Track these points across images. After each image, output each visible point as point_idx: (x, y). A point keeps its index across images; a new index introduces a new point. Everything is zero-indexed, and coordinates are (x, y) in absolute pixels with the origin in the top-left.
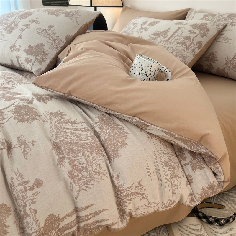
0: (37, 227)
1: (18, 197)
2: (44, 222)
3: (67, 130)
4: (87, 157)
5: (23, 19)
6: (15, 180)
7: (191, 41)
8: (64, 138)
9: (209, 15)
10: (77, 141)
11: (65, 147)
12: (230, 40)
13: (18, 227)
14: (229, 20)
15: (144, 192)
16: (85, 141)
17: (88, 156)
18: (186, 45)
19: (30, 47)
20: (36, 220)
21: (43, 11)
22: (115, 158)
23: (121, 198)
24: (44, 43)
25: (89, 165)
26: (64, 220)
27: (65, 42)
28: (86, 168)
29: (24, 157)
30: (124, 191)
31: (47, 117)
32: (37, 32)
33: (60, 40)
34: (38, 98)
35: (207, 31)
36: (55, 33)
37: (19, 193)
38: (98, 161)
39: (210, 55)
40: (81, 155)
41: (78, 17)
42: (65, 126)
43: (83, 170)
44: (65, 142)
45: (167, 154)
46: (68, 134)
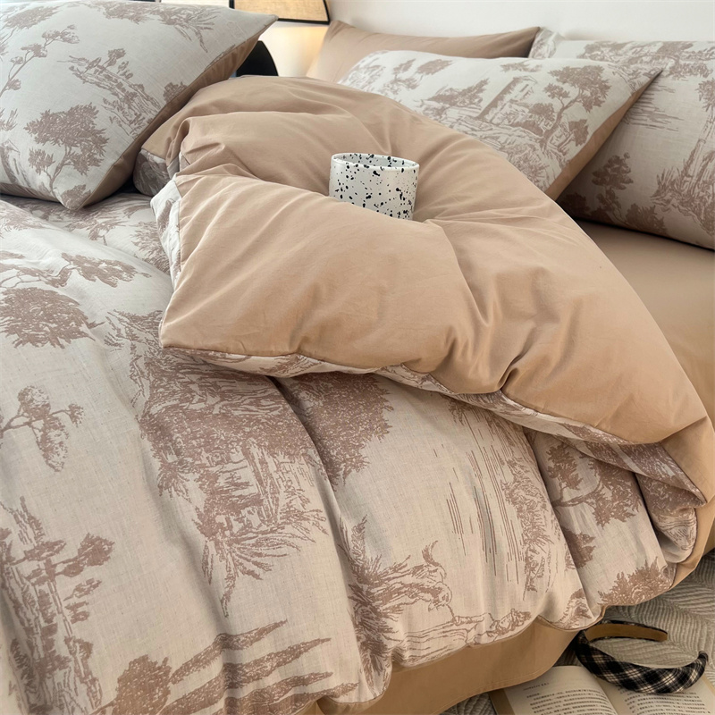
0: (94, 702)
1: (24, 600)
2: (117, 685)
3: (188, 373)
4: (258, 465)
5: (22, 28)
6: (13, 538)
7: (555, 118)
8: (181, 401)
9: (604, 46)
10: (222, 411)
11: (184, 428)
12: (670, 120)
13: (23, 706)
14: (666, 59)
15: (441, 585)
16: (252, 411)
17: (263, 462)
18: (539, 131)
19: (46, 115)
20: (90, 680)
21: (89, 6)
22: (350, 471)
23: (369, 603)
24: (93, 105)
25: (268, 489)
26: (185, 678)
27: (162, 106)
28: (256, 501)
29: (43, 460)
30: (380, 579)
31: (119, 330)
32: (72, 68)
33: (148, 96)
34: (84, 268)
35: (601, 90)
36: (131, 75)
37: (28, 583)
38: (294, 479)
39: (609, 167)
40: (237, 455)
41: (206, 28)
42: (180, 361)
43: (246, 505)
44: (184, 413)
45: (512, 464)
46: (194, 387)
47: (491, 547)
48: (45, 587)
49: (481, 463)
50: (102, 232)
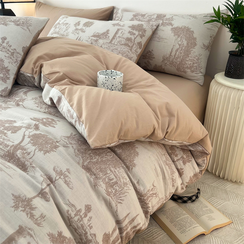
1: (78, 227)
2: (102, 242)
3: (88, 151)
4: (115, 173)
6: (70, 212)
7: (133, 42)
8: (91, 160)
9: (139, 15)
11: (94, 167)
12: (164, 39)
14: (159, 20)
15: (156, 192)
16: (107, 158)
17: (115, 172)
18: (129, 46)
20: (97, 243)
22: (133, 168)
23: (144, 202)
24: (2, 59)
25: (118, 179)
26: (112, 235)
27: (22, 55)
28: (116, 183)
29: (68, 187)
30: (146, 195)
31: (66, 142)
33: (18, 52)
34: (41, 123)
35: (144, 31)
36: (11, 46)
37: (77, 223)
39: (147, 54)
40: (109, 172)
41: (30, 26)
42: (85, 148)
43: (114, 185)
44: (92, 163)
45: (164, 155)
46: (92, 155)
47: (164, 178)
48: (82, 223)
49: (159, 157)
50: (21, 103)
